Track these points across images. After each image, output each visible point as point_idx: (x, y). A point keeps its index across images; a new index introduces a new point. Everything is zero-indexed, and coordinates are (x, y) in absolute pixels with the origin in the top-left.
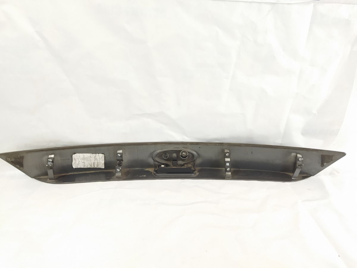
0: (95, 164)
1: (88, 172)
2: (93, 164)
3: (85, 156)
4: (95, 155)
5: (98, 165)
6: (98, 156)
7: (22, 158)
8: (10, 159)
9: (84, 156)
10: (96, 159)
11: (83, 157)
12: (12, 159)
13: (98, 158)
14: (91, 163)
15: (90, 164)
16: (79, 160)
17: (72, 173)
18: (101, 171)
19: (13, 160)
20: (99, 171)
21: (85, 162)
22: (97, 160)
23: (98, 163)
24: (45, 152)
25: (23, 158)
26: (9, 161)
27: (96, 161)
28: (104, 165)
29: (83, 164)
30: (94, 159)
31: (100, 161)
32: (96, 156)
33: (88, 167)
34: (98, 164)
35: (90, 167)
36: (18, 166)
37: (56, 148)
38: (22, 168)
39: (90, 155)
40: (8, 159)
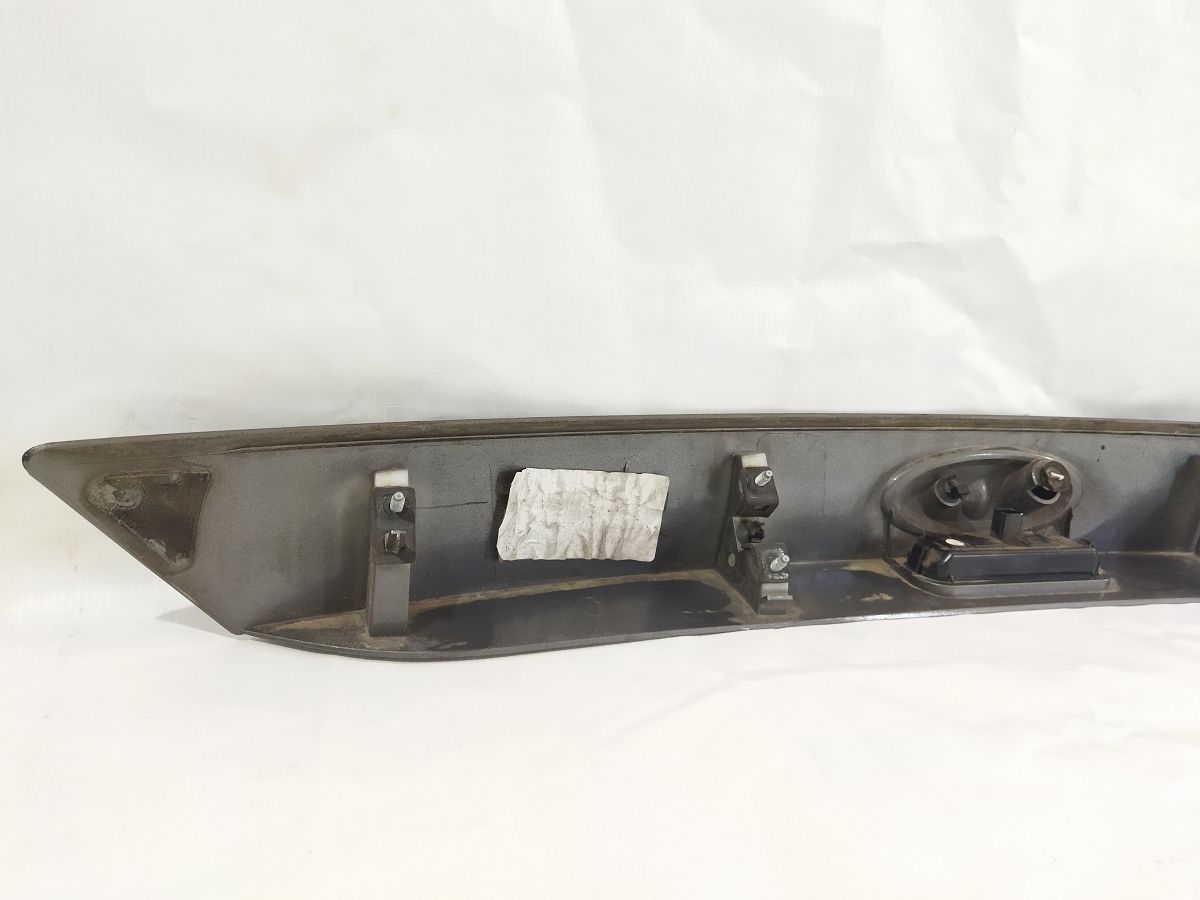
0: (608, 535)
1: (565, 587)
2: (597, 536)
3: (569, 488)
4: (619, 484)
5: (620, 542)
6: (636, 484)
7: (199, 484)
8: (109, 489)
9: (560, 483)
10: (619, 503)
11: (555, 488)
12: (128, 493)
13: (631, 501)
14: (591, 533)
15: (586, 536)
16: (534, 511)
17: (479, 596)
18: (630, 578)
19: (132, 499)
20: (619, 580)
21: (561, 520)
22: (625, 512)
23: (624, 531)
24: (352, 453)
25: (205, 491)
26: (100, 504)
27: (618, 520)
28: (655, 542)
29: (550, 533)
30: (609, 505)
31: (641, 516)
32: (622, 489)
33: (570, 556)
34: (626, 536)
35: (580, 555)
36: (160, 549)
37: (423, 429)
38: (181, 562)
39: (596, 480)
40: (95, 491)
